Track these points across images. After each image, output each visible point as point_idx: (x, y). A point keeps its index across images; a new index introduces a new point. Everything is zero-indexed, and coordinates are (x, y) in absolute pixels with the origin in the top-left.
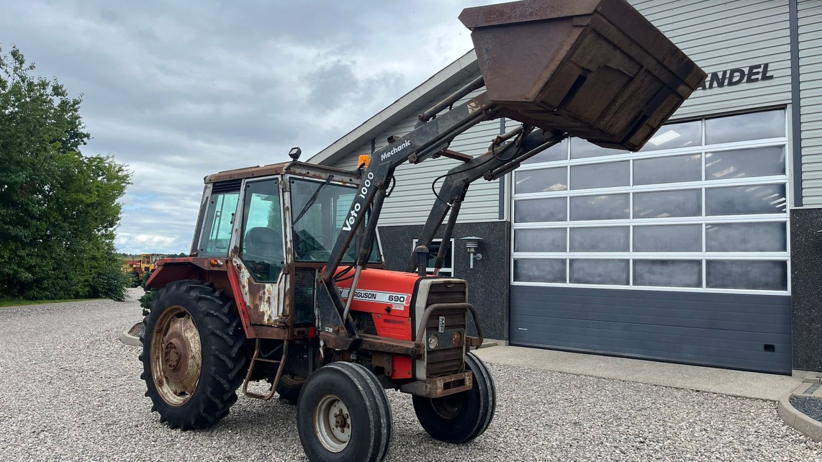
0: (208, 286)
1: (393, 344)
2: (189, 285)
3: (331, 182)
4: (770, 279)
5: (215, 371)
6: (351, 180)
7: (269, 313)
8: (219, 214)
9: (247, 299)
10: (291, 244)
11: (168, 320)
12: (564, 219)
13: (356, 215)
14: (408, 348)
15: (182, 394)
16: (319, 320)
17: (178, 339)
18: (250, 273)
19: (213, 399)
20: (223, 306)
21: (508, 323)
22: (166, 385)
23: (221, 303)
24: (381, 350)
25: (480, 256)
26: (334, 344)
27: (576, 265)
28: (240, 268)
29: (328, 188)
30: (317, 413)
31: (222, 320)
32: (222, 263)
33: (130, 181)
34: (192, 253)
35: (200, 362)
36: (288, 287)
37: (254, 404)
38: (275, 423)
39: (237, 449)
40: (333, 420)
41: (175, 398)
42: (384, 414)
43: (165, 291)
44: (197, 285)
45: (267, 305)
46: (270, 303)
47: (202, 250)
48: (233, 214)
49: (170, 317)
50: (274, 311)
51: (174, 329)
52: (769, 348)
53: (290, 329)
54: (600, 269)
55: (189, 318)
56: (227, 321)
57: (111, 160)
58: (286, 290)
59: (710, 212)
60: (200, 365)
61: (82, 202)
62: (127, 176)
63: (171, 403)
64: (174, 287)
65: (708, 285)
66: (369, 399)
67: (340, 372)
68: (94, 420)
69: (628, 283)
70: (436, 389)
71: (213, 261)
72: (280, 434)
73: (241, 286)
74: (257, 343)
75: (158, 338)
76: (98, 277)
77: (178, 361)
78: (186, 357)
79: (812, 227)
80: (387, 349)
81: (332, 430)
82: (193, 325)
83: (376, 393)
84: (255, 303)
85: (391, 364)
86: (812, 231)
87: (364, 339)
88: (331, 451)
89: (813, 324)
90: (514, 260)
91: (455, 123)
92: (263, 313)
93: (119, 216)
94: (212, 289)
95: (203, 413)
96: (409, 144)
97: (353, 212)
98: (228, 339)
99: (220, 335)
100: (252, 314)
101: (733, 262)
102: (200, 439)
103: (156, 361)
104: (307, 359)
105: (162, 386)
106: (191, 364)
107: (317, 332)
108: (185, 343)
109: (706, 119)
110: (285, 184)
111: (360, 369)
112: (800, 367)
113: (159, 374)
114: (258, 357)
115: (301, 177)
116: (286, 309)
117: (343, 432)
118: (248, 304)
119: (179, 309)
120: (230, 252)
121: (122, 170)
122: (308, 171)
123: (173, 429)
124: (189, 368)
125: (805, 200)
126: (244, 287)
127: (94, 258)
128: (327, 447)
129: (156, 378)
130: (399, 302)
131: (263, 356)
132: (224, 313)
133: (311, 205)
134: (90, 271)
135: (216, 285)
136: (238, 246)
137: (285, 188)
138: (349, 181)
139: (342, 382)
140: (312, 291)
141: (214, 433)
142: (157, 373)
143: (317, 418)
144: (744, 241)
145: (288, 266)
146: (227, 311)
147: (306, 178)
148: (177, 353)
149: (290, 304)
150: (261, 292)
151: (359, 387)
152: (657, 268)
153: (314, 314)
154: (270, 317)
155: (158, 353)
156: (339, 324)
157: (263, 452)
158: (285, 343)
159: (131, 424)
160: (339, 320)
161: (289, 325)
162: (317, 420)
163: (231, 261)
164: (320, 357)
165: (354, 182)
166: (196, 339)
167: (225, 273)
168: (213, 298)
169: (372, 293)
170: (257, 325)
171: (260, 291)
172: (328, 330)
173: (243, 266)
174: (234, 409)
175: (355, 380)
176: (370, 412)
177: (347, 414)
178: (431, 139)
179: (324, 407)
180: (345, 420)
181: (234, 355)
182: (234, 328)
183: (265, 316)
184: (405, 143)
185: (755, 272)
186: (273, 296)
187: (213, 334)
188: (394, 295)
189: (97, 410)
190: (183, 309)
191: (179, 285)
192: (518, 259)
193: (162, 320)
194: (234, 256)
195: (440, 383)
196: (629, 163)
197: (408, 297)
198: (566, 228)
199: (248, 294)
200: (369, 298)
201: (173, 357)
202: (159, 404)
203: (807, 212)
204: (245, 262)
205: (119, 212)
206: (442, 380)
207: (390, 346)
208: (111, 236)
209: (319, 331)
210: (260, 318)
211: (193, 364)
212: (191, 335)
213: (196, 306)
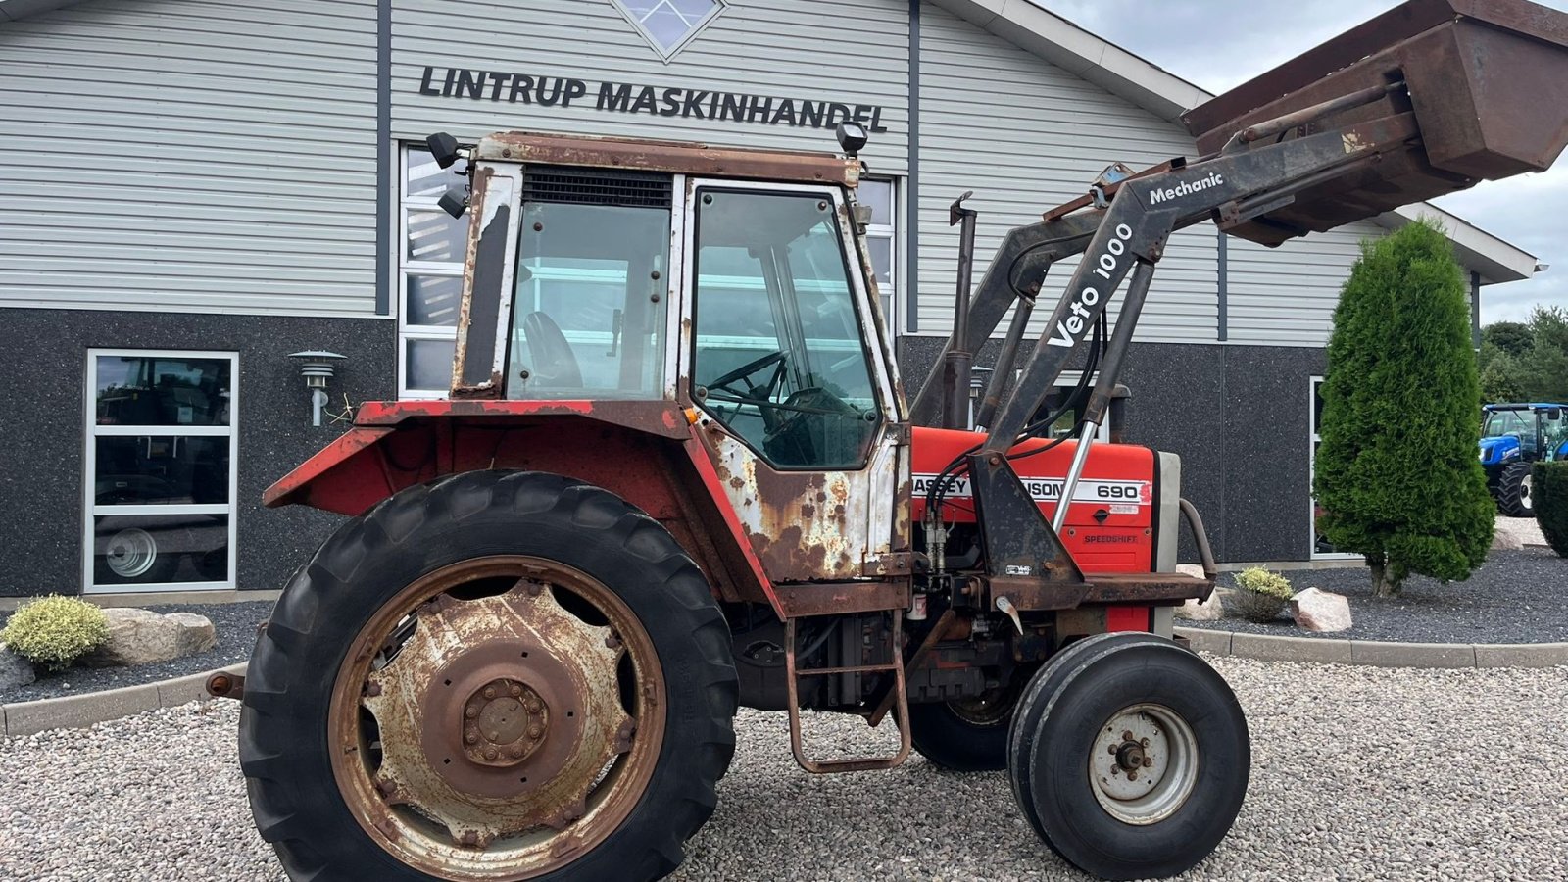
7: (840, 547)
9: (756, 516)
10: (898, 371)
13: (1086, 314)
17: (518, 662)
18: (746, 446)
26: (1036, 600)
28: (713, 432)
36: (905, 477)
45: (835, 526)
46: (842, 521)
50: (857, 541)
58: (900, 485)
60: (615, 727)
73: (726, 484)
74: (791, 633)
82: (562, 612)
84: (785, 526)
91: (1319, 163)
92: (819, 551)
96: (1221, 182)
97: (1076, 307)
100: (775, 555)
105: (396, 838)
116: (899, 531)
117: (1133, 779)
118: (757, 529)
120: (669, 386)
124: (583, 746)
125: (918, 324)
126: (738, 484)
130: (1124, 498)
149: (911, 522)
150: (810, 495)
154: (845, 556)
158: (898, 617)
163: (682, 412)
169: (1051, 483)
170: (794, 583)
172: (1016, 570)
173: (717, 425)
178: (1268, 182)
183: (827, 557)
184: (1210, 178)
186: (854, 500)
188: (1110, 485)
197: (1145, 487)
199: (756, 505)
200: (1045, 494)
201: (507, 726)
207: (1157, 586)
210: (807, 564)
211: (596, 730)
212: (572, 643)
213: (626, 549)
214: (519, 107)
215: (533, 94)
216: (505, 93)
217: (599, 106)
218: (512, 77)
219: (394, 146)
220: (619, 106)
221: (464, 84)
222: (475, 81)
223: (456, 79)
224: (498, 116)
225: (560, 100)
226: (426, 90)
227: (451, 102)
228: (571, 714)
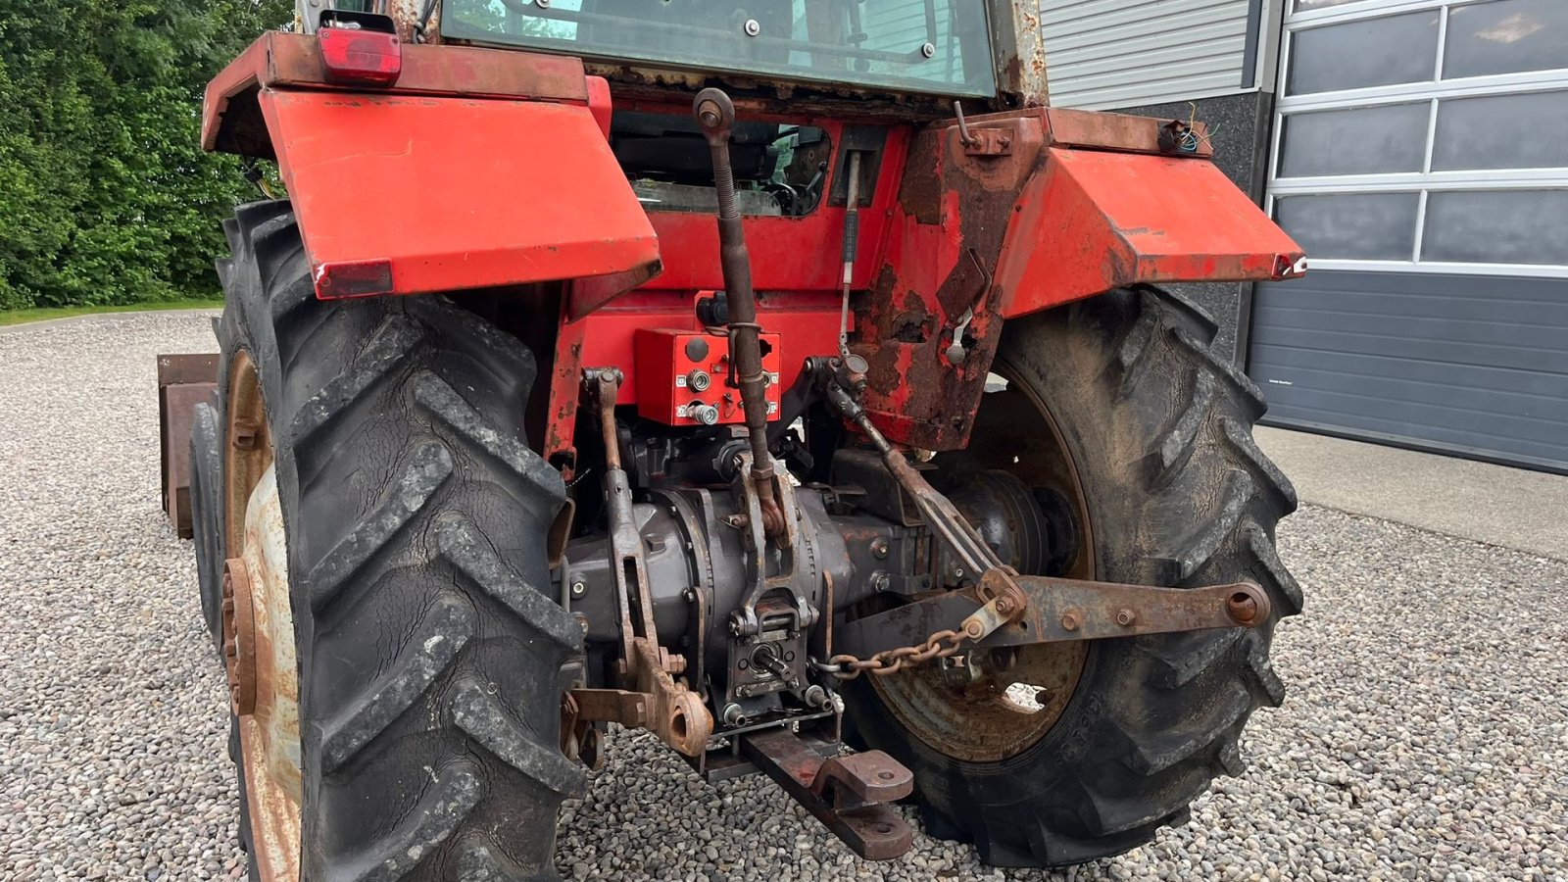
12: (1427, 75)
27: (1447, 209)
54: (1517, 220)
90: (1275, 198)
192: (1287, 197)
198: (1430, 101)
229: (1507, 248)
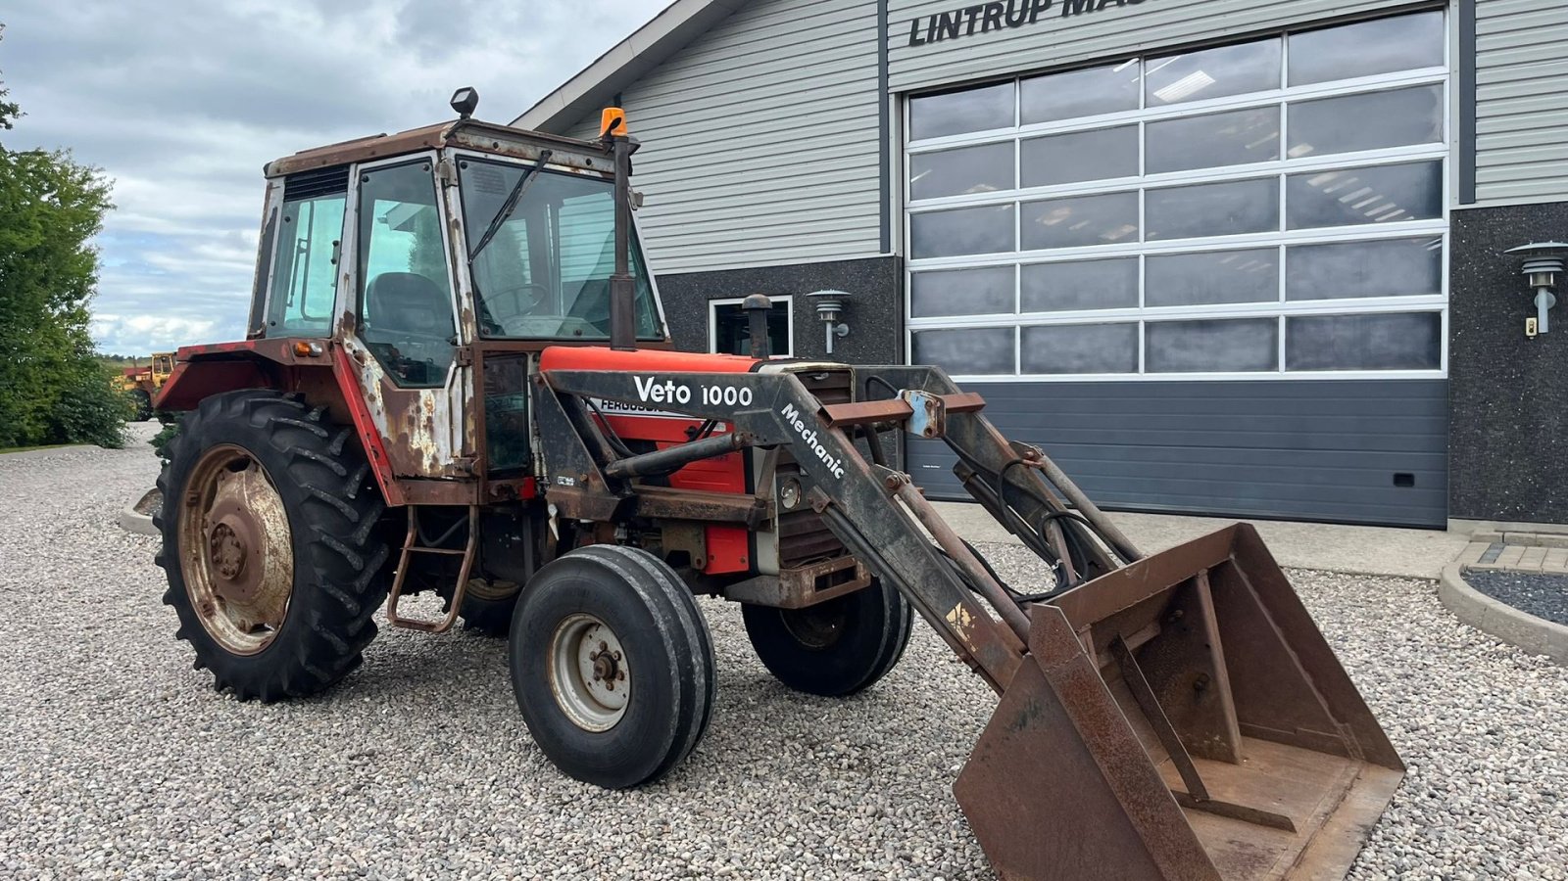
0: (291, 400)
1: (707, 502)
2: (250, 400)
3: (547, 166)
4: (1408, 349)
5: (324, 577)
6: (589, 162)
7: (432, 451)
8: (304, 245)
9: (382, 424)
10: (470, 302)
11: (211, 479)
12: (1011, 248)
14: (741, 509)
15: (258, 629)
16: (541, 461)
17: (236, 514)
18: (383, 369)
19: (326, 635)
20: (329, 440)
21: (902, 456)
22: (221, 613)
23: (325, 434)
24: (682, 515)
25: (844, 328)
26: (578, 509)
27: (1035, 338)
28: (360, 358)
29: (541, 179)
30: (554, 654)
31: (330, 469)
32: (320, 350)
33: (109, 202)
34: (250, 331)
35: (290, 560)
36: (470, 394)
37: (412, 639)
38: (460, 677)
39: (385, 736)
40: (588, 667)
41: (242, 638)
42: (698, 645)
43: (199, 415)
44: (268, 399)
45: (427, 435)
46: (432, 430)
47: (273, 324)
48: (336, 244)
49: (216, 471)
50: (442, 447)
51: (227, 496)
52: (1404, 480)
53: (481, 483)
54: (1082, 345)
55: (256, 471)
56: (342, 471)
57: (64, 157)
58: (467, 401)
59: (1296, 223)
60: (291, 566)
61: (12, 247)
62: (101, 191)
63: (235, 650)
64: (218, 406)
65: (1291, 365)
66: (664, 617)
67: (598, 565)
68: (72, 692)
69: (1135, 369)
70: (802, 590)
71: (299, 346)
72: (473, 698)
73: (366, 398)
74: (411, 517)
75: (193, 516)
76: (62, 401)
77: (241, 562)
78: (259, 552)
79: (1493, 243)
80: (694, 514)
81: (588, 687)
82: (267, 485)
83: (677, 604)
84: (399, 432)
85: (703, 543)
86: (1492, 251)
87: (644, 496)
88: (589, 729)
89: (1490, 431)
90: (912, 333)
92: (419, 453)
93: (94, 274)
94: (302, 406)
95: (306, 664)
98: (347, 509)
99: (329, 501)
100: (395, 455)
101: (1336, 319)
102: (303, 719)
103: (194, 565)
104: (521, 544)
105: (211, 615)
106: (271, 566)
107: (539, 488)
108: (253, 523)
109: (1291, 34)
110: (447, 170)
111: (639, 556)
112: (1462, 514)
113: (203, 591)
114: (415, 546)
115: (482, 155)
116: (469, 441)
117: (612, 689)
118: (385, 434)
119: (233, 452)
120: (335, 326)
121: (89, 179)
122: (494, 141)
123: (244, 701)
124: (266, 575)
125: (1480, 191)
126: (373, 398)
127: (50, 363)
128: (580, 721)
129: (196, 600)
131: (426, 542)
132: (334, 456)
133: (507, 216)
134: (45, 389)
135: (311, 398)
136: (353, 311)
137: (448, 179)
138: (585, 164)
139: (606, 586)
140: (521, 402)
141: (334, 704)
142: (199, 587)
143: (553, 664)
144: (1361, 277)
145: (468, 350)
146: (340, 450)
147: (491, 157)
148: (238, 545)
149: (477, 432)
150: (412, 408)
151: (642, 593)
152: (1191, 337)
153: (530, 450)
154: (435, 459)
155: (197, 549)
156: (588, 469)
157: (443, 739)
158: (472, 512)
159: (152, 696)
160: (587, 459)
161: (479, 474)
162: (554, 669)
163: (340, 344)
164: (550, 537)
165: (595, 167)
166: (277, 514)
167: (329, 369)
168: (306, 425)
170: (407, 477)
171: (408, 405)
172: (565, 481)
173: (367, 353)
174: (371, 652)
175: (632, 580)
176: (669, 644)
177: (617, 652)
179: (566, 640)
180: (614, 665)
181: (362, 541)
182: (358, 485)
183: (425, 458)
185: (1379, 336)
186: (438, 414)
187: (313, 499)
189: (78, 669)
190: (242, 452)
191: (230, 400)
192: (921, 332)
193: (198, 478)
194: (346, 334)
195: (808, 579)
196: (1138, 130)
198: (1014, 266)
199: (383, 414)
201: (230, 554)
202: (209, 652)
203: (1484, 215)
204: (372, 347)
205: (92, 265)
206: (811, 572)
207: (702, 506)
208: (82, 317)
209: (542, 485)
210: (413, 463)
211: (275, 566)
212: (264, 506)
213: (270, 443)
214: (993, 35)
215: (1002, 20)
216: (978, 26)
217: (1065, 14)
218: (984, 7)
219: (892, 99)
220: (1084, 8)
221: (945, 26)
222: (953, 21)
223: (937, 25)
224: (974, 49)
225: (1027, 19)
226: (915, 42)
227: (936, 46)
228: (258, 552)
229: (1076, 363)
